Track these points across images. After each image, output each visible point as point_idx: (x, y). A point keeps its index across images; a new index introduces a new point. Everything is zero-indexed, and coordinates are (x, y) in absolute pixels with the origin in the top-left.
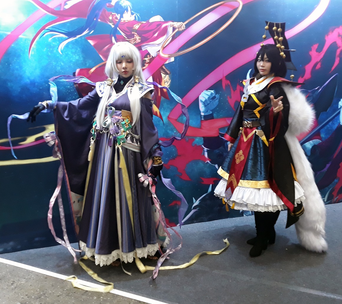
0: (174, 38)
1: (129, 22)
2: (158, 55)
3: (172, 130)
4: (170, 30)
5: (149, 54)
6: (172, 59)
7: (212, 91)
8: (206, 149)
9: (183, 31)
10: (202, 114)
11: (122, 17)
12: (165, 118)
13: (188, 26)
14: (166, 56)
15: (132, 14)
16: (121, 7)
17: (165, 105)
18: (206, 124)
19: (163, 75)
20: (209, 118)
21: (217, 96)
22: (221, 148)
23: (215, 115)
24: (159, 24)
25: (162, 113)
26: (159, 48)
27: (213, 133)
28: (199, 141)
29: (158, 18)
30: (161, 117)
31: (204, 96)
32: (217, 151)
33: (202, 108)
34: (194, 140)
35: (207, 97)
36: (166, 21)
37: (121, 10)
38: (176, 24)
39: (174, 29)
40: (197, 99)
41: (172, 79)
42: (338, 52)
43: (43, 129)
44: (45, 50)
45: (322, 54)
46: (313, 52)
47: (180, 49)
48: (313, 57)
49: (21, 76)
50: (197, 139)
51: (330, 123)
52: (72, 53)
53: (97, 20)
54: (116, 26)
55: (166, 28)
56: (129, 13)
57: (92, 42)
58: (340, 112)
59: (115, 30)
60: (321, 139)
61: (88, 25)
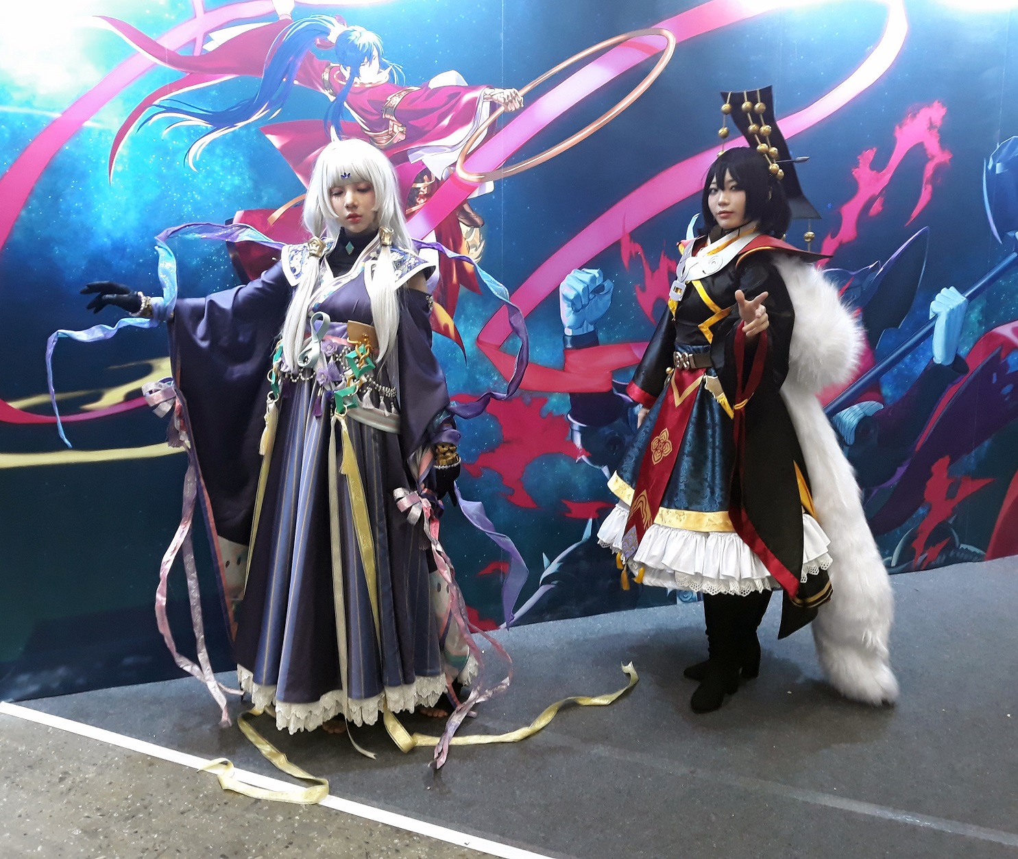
0: (493, 130)
1: (375, 88)
2: (452, 176)
3: (488, 375)
4: (484, 108)
5: (427, 172)
6: (489, 187)
7: (595, 272)
8: (577, 425)
10: (569, 332)
11: (355, 73)
12: (468, 342)
13: (530, 99)
14: (473, 178)
15: (383, 66)
16: (354, 47)
17: (470, 308)
18: (576, 358)
19: (464, 229)
20: (585, 342)
21: (608, 285)
22: (618, 422)
23: (601, 335)
24: (456, 92)
25: (461, 329)
26: (454, 156)
27: (597, 384)
28: (558, 403)
29: (449, 78)
30: (458, 340)
31: (574, 283)
32: (606, 431)
33: (567, 316)
34: (545, 401)
35: (580, 288)
36: (472, 87)
37: (354, 56)
38: (500, 94)
39: (494, 106)
40: (555, 293)
41: (489, 239)
42: (929, 169)
43: (147, 371)
44: (152, 160)
45: (887, 175)
46: (863, 173)
47: (511, 160)
48: (862, 184)
49: (89, 232)
50: (554, 400)
51: (907, 359)
52: (223, 167)
53: (290, 82)
54: (340, 97)
55: (473, 104)
56: (376, 62)
57: (276, 141)
58: (931, 331)
59: (338, 109)
60: (882, 401)
61: (266, 95)
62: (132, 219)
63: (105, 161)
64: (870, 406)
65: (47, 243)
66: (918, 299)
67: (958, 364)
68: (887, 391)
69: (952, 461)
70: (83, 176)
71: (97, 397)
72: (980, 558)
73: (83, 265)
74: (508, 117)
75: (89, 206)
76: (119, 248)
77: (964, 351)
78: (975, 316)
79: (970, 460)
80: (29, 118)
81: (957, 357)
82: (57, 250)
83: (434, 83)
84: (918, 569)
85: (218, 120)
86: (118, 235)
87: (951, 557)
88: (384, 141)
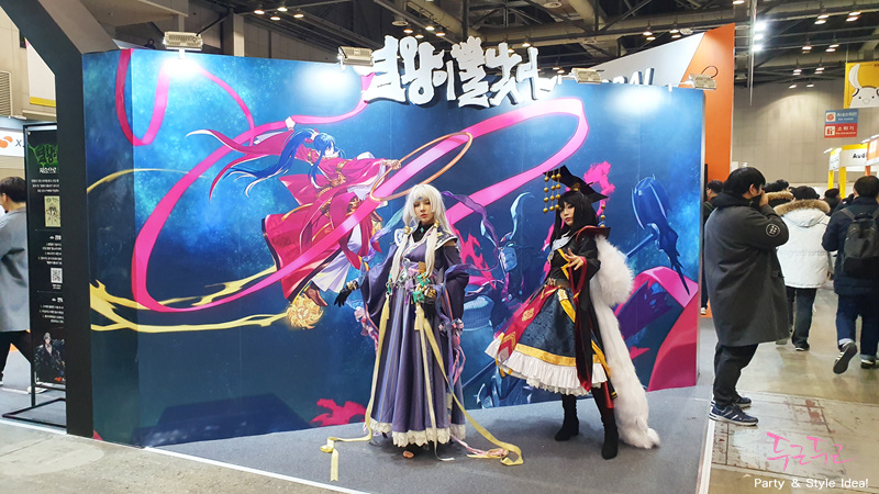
1: (332, 159)
2: (368, 199)
4: (383, 168)
5: (356, 197)
6: (386, 203)
11: (323, 153)
14: (378, 200)
15: (336, 150)
16: (322, 142)
19: (374, 223)
24: (368, 162)
26: (369, 190)
29: (366, 155)
36: (377, 158)
37: (321, 145)
38: (390, 162)
39: (387, 168)
44: (229, 192)
47: (394, 192)
52: (262, 195)
53: (293, 157)
54: (316, 164)
56: (332, 149)
57: (286, 184)
59: (315, 169)
61: (281, 164)
62: (219, 218)
63: (208, 193)
70: (197, 199)
71: (199, 301)
74: (394, 173)
78: (632, 265)
80: (174, 174)
83: (360, 157)
85: (259, 174)
88: (336, 184)
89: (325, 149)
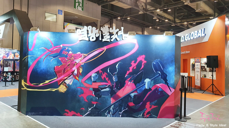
0: (84, 58)
1: (71, 54)
3: (82, 85)
4: (83, 56)
5: (76, 62)
6: (83, 64)
7: (96, 74)
9: (87, 56)
10: (93, 81)
11: (69, 52)
12: (80, 81)
13: (88, 55)
14: (81, 63)
15: (72, 52)
16: (69, 50)
17: (80, 77)
18: (94, 84)
19: (80, 68)
21: (98, 75)
23: (97, 81)
24: (79, 54)
25: (79, 79)
26: (79, 61)
27: (96, 87)
28: (91, 89)
29: (79, 53)
30: (79, 81)
31: (93, 75)
32: (97, 93)
33: (92, 79)
34: (89, 88)
35: (94, 75)
36: (82, 53)
37: (68, 51)
38: (85, 54)
39: (84, 56)
41: (83, 70)
42: (143, 63)
43: (45, 82)
44: (47, 61)
45: (136, 64)
46: (133, 63)
47: (86, 61)
48: (132, 65)
49: (41, 67)
50: (90, 89)
51: (141, 88)
52: (54, 62)
53: (62, 53)
54: (67, 55)
55: (82, 55)
57: (60, 59)
58: (145, 84)
59: (67, 56)
60: (138, 93)
61: (59, 55)
62: (45, 66)
64: (136, 93)
65: (37, 68)
66: (143, 80)
67: (150, 89)
68: (138, 91)
69: (150, 102)
70: (41, 62)
71: (40, 84)
72: (157, 118)
73: (40, 71)
75: (41, 65)
76: (43, 69)
77: (151, 87)
78: (152, 83)
79: (153, 103)
80: (36, 57)
81: (150, 88)
82: (38, 69)
83: (77, 53)
84: (145, 118)
86: (43, 68)
87: (151, 117)
88: (71, 59)
89: (69, 51)
